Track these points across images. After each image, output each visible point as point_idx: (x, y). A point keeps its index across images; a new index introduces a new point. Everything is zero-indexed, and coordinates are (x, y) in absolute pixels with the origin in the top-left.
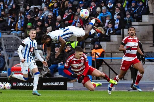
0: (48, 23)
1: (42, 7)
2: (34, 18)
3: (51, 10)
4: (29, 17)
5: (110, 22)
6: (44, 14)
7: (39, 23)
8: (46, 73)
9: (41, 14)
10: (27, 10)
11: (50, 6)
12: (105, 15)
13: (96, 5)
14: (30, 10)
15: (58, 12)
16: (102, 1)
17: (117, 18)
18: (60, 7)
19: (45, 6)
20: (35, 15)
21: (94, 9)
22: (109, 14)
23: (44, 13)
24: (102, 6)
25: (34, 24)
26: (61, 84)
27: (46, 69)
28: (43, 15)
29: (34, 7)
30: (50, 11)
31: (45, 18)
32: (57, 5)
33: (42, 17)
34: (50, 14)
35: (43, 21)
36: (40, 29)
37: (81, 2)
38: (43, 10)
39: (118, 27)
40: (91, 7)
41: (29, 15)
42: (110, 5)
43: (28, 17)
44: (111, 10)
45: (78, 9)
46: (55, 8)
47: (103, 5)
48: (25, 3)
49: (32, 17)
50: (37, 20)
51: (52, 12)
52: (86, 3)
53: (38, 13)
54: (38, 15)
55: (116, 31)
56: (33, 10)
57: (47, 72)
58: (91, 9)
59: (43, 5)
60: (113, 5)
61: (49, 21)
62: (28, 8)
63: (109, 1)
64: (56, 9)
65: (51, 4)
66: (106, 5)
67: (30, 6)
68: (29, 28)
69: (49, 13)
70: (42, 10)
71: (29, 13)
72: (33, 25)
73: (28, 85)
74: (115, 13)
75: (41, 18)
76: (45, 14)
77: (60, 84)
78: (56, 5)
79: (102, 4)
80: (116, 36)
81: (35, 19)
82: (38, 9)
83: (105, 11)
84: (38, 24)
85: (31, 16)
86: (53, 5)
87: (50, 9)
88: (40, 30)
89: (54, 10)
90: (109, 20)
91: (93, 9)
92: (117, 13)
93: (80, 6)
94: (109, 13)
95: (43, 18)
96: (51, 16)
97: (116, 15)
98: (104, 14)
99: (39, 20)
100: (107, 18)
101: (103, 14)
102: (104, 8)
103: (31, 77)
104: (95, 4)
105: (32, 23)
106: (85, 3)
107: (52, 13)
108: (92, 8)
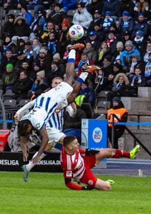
0: (38, 65)
1: (30, 39)
2: (16, 56)
3: (45, 44)
4: (9, 54)
5: (138, 66)
6: (32, 50)
7: (25, 65)
8: (34, 144)
9: (28, 51)
10: (6, 44)
11: (43, 37)
12: (130, 54)
13: (115, 38)
14: (11, 43)
15: (55, 48)
16: (126, 32)
17: (149, 60)
18: (59, 40)
19: (35, 37)
20: (19, 52)
21: (113, 44)
22: (137, 53)
23: (34, 48)
24: (126, 39)
25: (16, 66)
26: (57, 164)
27: (34, 139)
28: (31, 52)
29: (18, 39)
30: (43, 45)
31: (35, 57)
32: (55, 36)
33: (30, 54)
34: (43, 50)
35: (31, 61)
36: (26, 73)
37: (91, 33)
38: (32, 44)
39: (149, 74)
40: (108, 40)
41: (9, 51)
42: (138, 39)
43: (7, 55)
44: (140, 47)
45: (87, 43)
46: (51, 41)
47: (127, 37)
48: (4, 33)
49: (14, 55)
50: (21, 59)
51: (46, 48)
52: (100, 35)
53: (24, 49)
54: (24, 52)
55: (147, 80)
56: (16, 44)
57: (36, 143)
58: (108, 44)
59: (32, 35)
60: (142, 38)
61: (40, 61)
62: (7, 40)
63: (138, 33)
64: (52, 43)
65: (45, 35)
66: (132, 39)
67: (11, 37)
68: (8, 72)
69: (41, 48)
70: (30, 44)
71: (10, 49)
72: (16, 68)
73: (4, 163)
74: (146, 52)
75: (29, 57)
76: (34, 50)
77: (56, 162)
78: (52, 36)
79: (125, 37)
80: (147, 88)
81: (18, 57)
82: (24, 42)
83: (130, 48)
84: (23, 66)
85: (12, 53)
86: (48, 36)
87: (43, 42)
88: (26, 77)
89: (49, 45)
90: (136, 63)
91: (111, 44)
92: (149, 52)
93: (91, 38)
94: (136, 51)
95: (32, 57)
96: (43, 53)
97: (148, 55)
98: (128, 53)
99: (25, 60)
100: (133, 59)
101: (126, 52)
102: (128, 43)
103: (10, 151)
104: (115, 35)
105: (14, 65)
106: (99, 33)
107: (46, 50)
108: (109, 42)
